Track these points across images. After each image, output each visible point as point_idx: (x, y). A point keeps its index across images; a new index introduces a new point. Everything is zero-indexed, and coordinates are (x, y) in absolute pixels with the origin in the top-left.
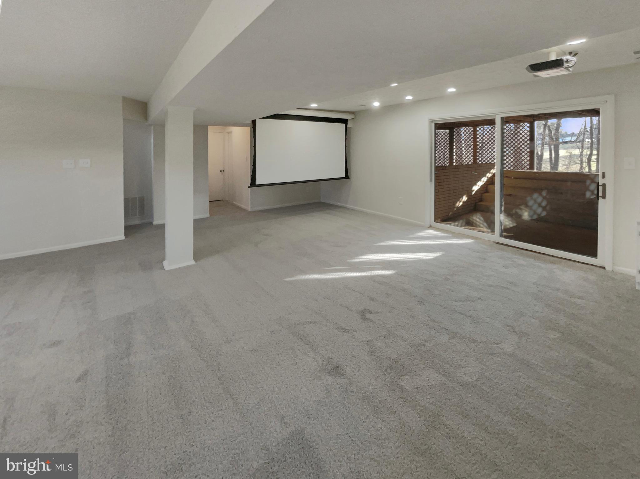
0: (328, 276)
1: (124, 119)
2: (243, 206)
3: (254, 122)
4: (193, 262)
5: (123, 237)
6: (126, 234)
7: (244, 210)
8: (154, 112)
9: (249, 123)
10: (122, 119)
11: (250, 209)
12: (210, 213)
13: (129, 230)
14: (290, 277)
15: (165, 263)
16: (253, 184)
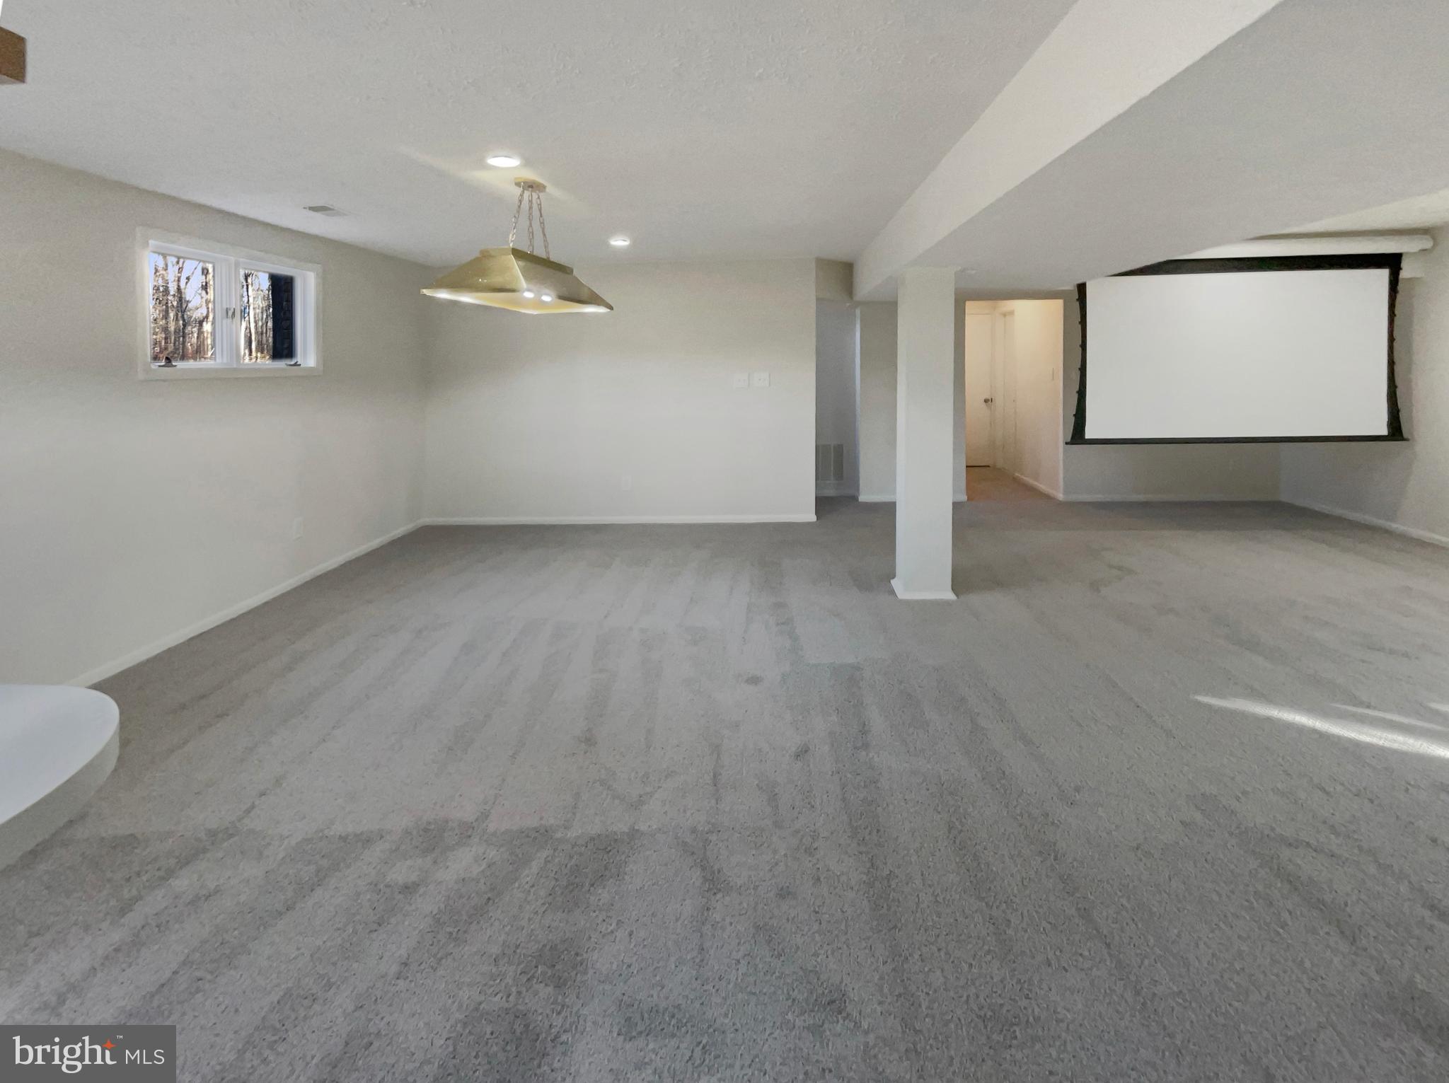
0: (1358, 735)
1: (818, 299)
2: (1043, 487)
3: (1082, 288)
4: (951, 596)
5: (812, 518)
6: (818, 512)
7: (1048, 497)
8: (868, 283)
9: (1070, 291)
10: (814, 298)
11: (1060, 496)
12: (967, 494)
13: (823, 504)
14: (1214, 696)
15: (895, 583)
16: (1077, 435)
